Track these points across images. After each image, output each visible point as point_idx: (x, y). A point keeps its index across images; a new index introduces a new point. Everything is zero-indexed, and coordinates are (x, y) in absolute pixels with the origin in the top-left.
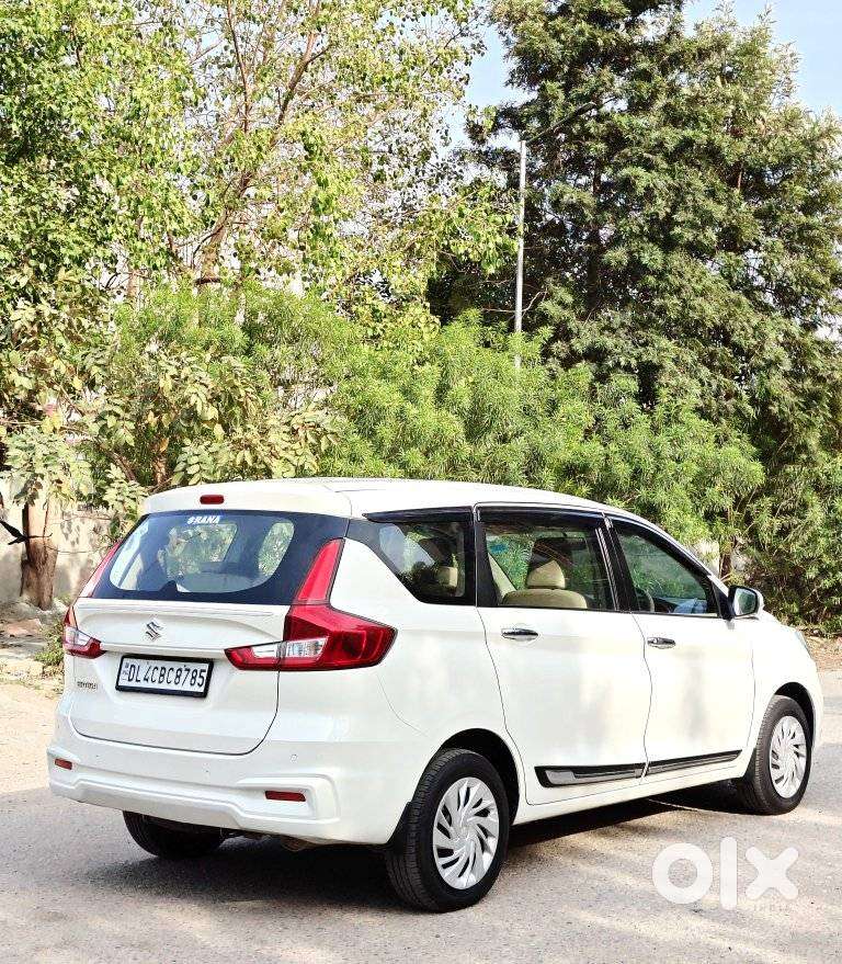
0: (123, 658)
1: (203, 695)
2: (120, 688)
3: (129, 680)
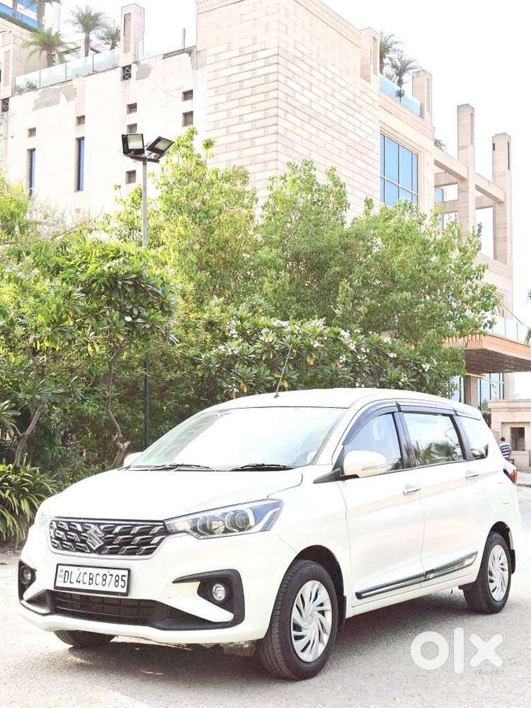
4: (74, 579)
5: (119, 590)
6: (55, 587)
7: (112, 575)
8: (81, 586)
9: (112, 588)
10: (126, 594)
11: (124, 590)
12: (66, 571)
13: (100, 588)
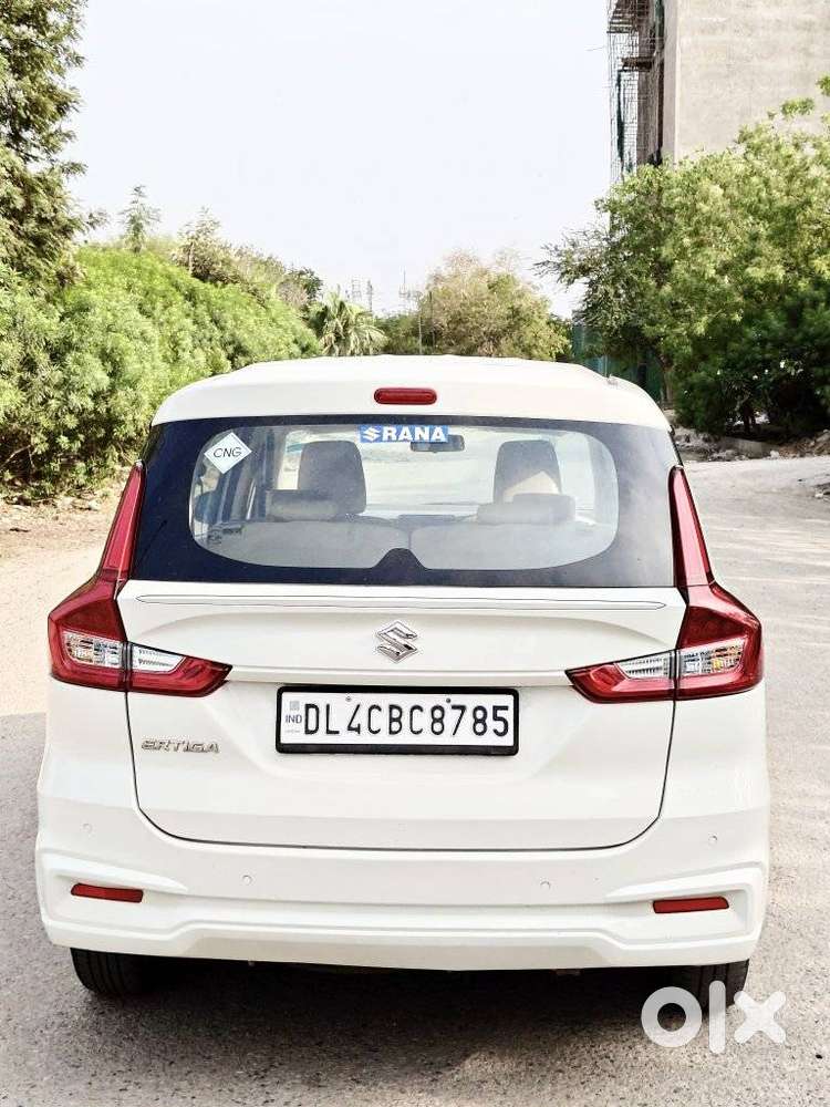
0: (280, 693)
1: (511, 751)
2: (283, 749)
3: (308, 732)
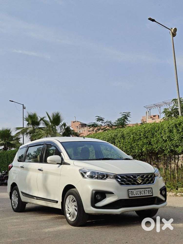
4: (135, 194)
5: (150, 194)
6: (130, 197)
7: (147, 190)
8: (138, 195)
9: (148, 194)
10: (152, 195)
11: (152, 194)
12: (131, 191)
13: (144, 195)
